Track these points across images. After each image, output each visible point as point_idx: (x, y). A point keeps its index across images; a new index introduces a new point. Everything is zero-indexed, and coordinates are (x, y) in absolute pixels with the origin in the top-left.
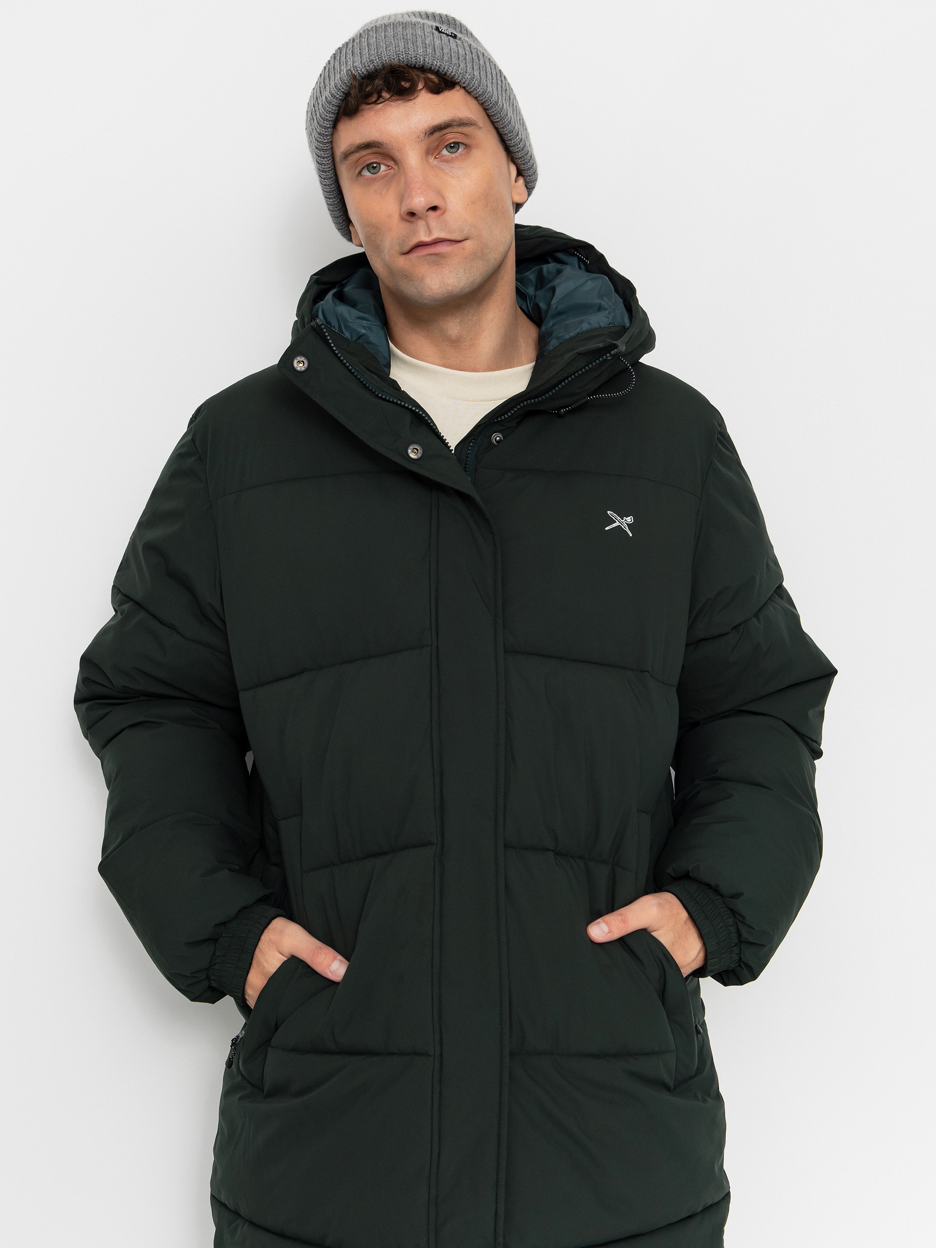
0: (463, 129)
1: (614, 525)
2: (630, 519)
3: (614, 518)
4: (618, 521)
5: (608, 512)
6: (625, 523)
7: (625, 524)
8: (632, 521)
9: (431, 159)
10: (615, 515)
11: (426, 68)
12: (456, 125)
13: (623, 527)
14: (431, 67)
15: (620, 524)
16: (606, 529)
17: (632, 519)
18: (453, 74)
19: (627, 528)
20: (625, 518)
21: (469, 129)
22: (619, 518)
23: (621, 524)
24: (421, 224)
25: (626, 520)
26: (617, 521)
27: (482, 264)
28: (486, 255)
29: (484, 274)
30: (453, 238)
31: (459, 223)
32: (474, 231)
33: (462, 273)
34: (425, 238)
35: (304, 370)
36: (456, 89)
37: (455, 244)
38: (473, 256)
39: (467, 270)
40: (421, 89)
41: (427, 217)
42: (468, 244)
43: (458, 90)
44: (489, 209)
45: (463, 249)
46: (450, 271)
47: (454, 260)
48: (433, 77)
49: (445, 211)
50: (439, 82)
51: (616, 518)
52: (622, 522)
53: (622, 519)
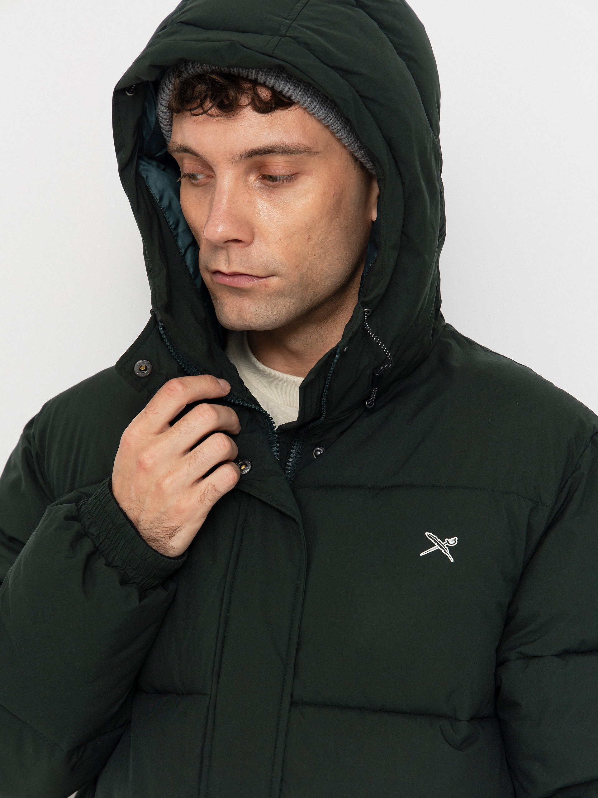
1: (432, 550)
2: (453, 541)
3: (432, 541)
4: (438, 544)
5: (426, 533)
6: (447, 546)
7: (447, 548)
10: (435, 536)
11: (259, 82)
13: (443, 551)
15: (439, 548)
16: (421, 555)
17: (456, 540)
19: (448, 552)
20: (447, 539)
22: (439, 540)
23: (441, 547)
24: (222, 254)
25: (448, 542)
26: (436, 544)
27: (290, 302)
28: (298, 293)
29: (293, 312)
30: (254, 274)
31: (265, 259)
32: (282, 269)
33: (263, 310)
34: (224, 268)
35: (145, 375)
36: (292, 108)
37: (257, 280)
38: (280, 294)
39: (268, 307)
40: (247, 105)
41: (228, 247)
42: (273, 281)
43: (296, 109)
44: (311, 243)
45: (266, 286)
46: (249, 306)
47: (255, 295)
48: (264, 94)
49: (250, 243)
50: (270, 100)
51: (435, 541)
52: (443, 545)
53: (444, 541)
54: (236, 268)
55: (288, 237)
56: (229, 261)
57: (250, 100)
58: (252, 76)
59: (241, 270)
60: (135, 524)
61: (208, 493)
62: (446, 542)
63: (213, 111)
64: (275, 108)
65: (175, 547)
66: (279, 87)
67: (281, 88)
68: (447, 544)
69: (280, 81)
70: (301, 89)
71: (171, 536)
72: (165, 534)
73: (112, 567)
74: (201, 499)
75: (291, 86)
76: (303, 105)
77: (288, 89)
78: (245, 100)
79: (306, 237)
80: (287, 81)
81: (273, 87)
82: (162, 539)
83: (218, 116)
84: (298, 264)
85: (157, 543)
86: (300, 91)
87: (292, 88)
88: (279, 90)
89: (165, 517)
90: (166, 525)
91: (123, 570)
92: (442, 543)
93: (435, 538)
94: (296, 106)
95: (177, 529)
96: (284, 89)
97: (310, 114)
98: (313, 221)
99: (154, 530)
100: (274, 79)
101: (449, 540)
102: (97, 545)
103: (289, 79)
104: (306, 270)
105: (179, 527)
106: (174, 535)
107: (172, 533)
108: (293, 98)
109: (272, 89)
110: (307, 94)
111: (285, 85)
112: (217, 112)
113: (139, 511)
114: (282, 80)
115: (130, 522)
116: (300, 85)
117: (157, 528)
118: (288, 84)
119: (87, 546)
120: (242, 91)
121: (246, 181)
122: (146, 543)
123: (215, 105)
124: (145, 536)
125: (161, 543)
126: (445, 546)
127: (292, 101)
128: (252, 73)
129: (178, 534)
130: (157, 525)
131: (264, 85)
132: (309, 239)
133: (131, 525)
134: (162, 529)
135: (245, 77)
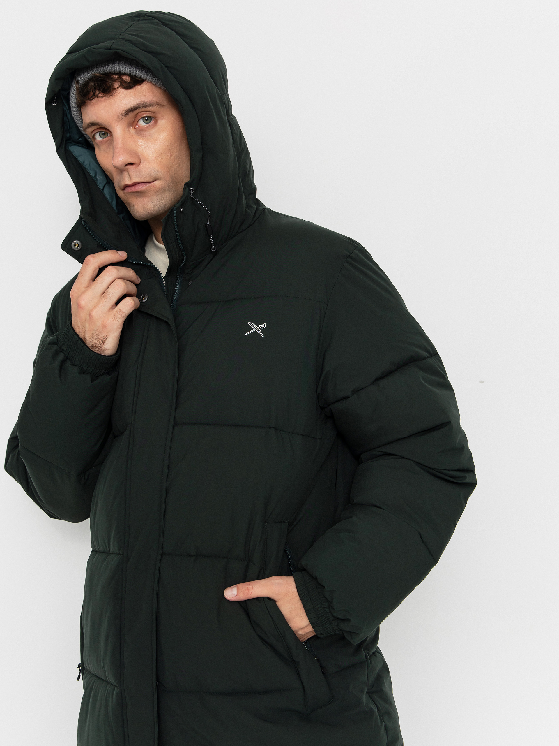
0: (149, 109)
1: (252, 331)
2: (263, 326)
3: (252, 327)
4: (255, 328)
5: (249, 323)
7: (260, 330)
8: (265, 326)
9: (132, 130)
10: (253, 324)
11: (122, 73)
12: (143, 107)
13: (258, 331)
14: (125, 72)
15: (256, 330)
16: (246, 335)
17: (265, 325)
18: (139, 75)
19: (261, 332)
21: (153, 108)
22: (256, 326)
23: (257, 330)
24: (126, 174)
25: (261, 327)
26: (254, 328)
27: (170, 194)
28: (172, 188)
29: (173, 199)
30: (145, 181)
31: (149, 171)
32: (161, 175)
33: (156, 202)
34: (128, 182)
35: (79, 249)
36: (144, 83)
37: (148, 184)
38: (162, 190)
39: (159, 199)
40: (118, 88)
41: (127, 169)
42: (157, 183)
43: (146, 83)
44: (173, 157)
45: (154, 186)
46: (148, 201)
47: (149, 194)
48: (126, 78)
49: (139, 164)
50: (130, 81)
51: (253, 327)
52: (258, 328)
53: (258, 326)
54: (135, 180)
55: (159, 156)
56: (130, 177)
57: (119, 84)
58: (117, 70)
59: (138, 180)
60: (83, 340)
61: (118, 314)
62: (260, 326)
63: (100, 95)
64: (135, 85)
65: (107, 348)
66: (133, 72)
67: (134, 73)
68: (260, 328)
69: (133, 69)
70: (146, 71)
71: (104, 342)
72: (100, 342)
73: (75, 366)
74: (114, 318)
75: (140, 70)
76: (149, 80)
77: (138, 73)
78: (116, 85)
79: (169, 154)
80: (137, 68)
81: (130, 74)
82: (99, 345)
83: (103, 97)
84: (169, 171)
85: (97, 348)
86: (145, 72)
87: (140, 71)
88: (134, 75)
89: (98, 333)
90: (99, 337)
91: (80, 366)
92: (257, 327)
93: (254, 325)
94: (146, 82)
95: (105, 337)
96: (136, 73)
97: (154, 85)
98: (171, 144)
99: (94, 341)
100: (129, 69)
101: (261, 326)
102: (67, 355)
103: (137, 67)
104: (174, 174)
105: (106, 336)
106: (105, 341)
107: (104, 340)
108: (142, 77)
109: (130, 75)
110: (149, 73)
111: (136, 71)
112: (102, 95)
113: (84, 332)
114: (134, 68)
115: (81, 339)
116: (144, 69)
117: (95, 340)
118: (138, 70)
119: (61, 357)
120: (114, 81)
121: (129, 131)
122: (91, 350)
123: (101, 91)
124: (90, 346)
125: (99, 348)
126: (259, 329)
127: (143, 79)
128: (117, 68)
129: (107, 341)
130: (95, 338)
131: (125, 74)
132: (171, 155)
133: (81, 341)
134: (98, 339)
135: (114, 72)
